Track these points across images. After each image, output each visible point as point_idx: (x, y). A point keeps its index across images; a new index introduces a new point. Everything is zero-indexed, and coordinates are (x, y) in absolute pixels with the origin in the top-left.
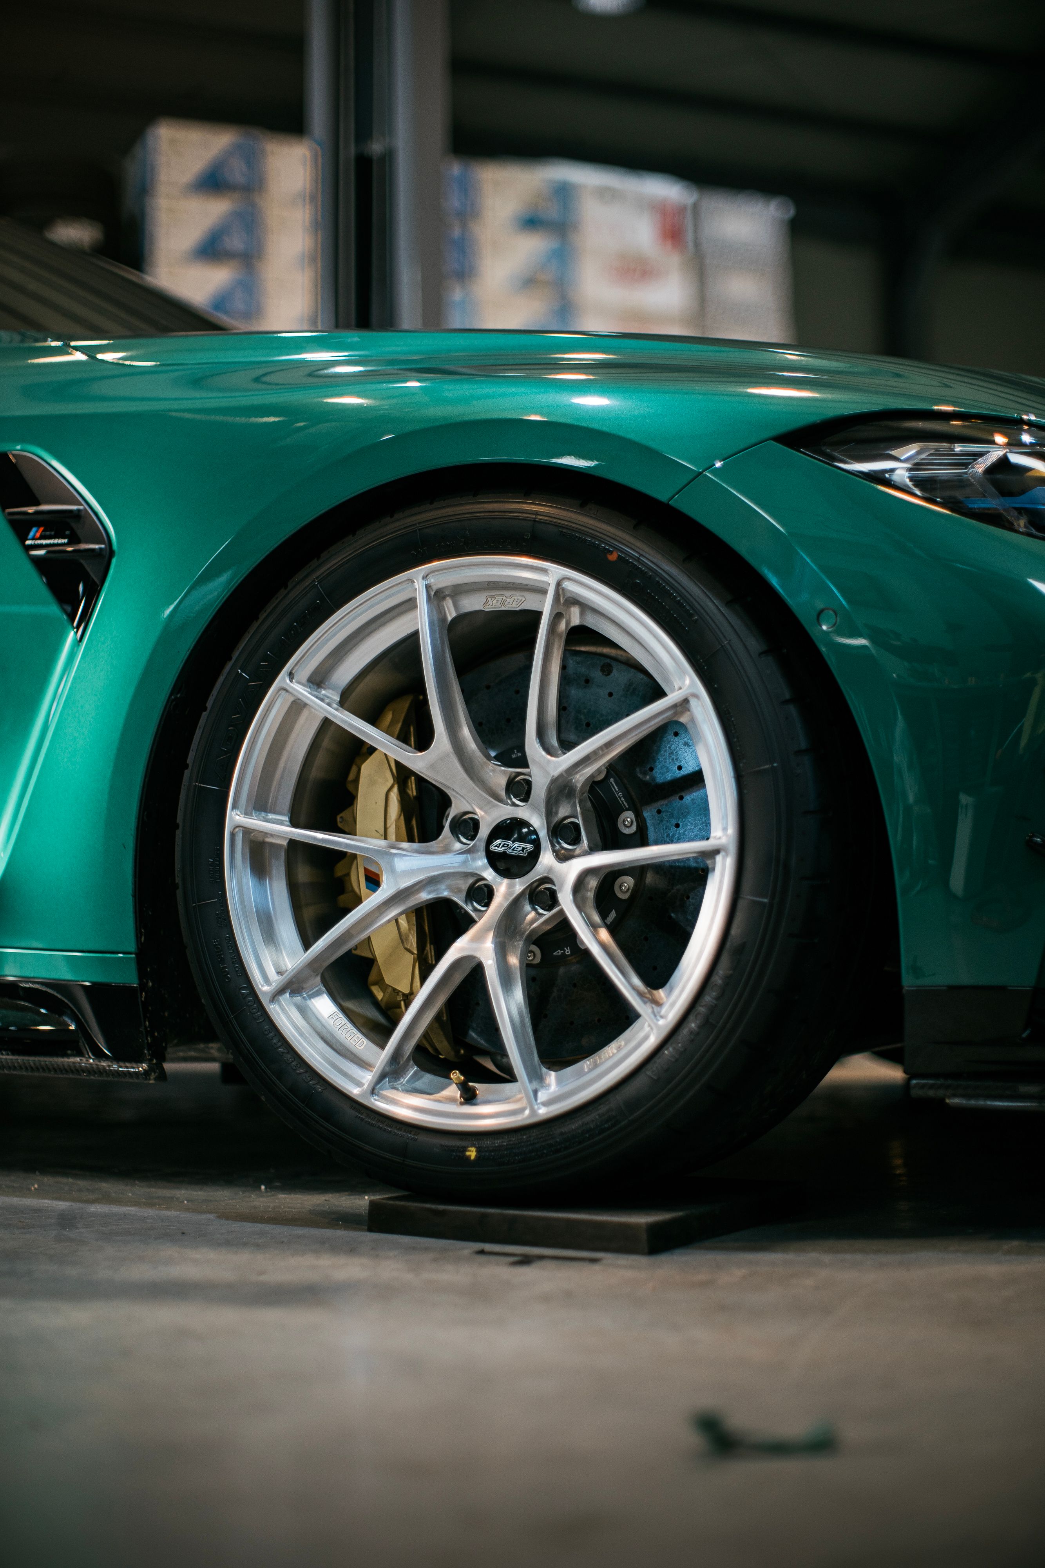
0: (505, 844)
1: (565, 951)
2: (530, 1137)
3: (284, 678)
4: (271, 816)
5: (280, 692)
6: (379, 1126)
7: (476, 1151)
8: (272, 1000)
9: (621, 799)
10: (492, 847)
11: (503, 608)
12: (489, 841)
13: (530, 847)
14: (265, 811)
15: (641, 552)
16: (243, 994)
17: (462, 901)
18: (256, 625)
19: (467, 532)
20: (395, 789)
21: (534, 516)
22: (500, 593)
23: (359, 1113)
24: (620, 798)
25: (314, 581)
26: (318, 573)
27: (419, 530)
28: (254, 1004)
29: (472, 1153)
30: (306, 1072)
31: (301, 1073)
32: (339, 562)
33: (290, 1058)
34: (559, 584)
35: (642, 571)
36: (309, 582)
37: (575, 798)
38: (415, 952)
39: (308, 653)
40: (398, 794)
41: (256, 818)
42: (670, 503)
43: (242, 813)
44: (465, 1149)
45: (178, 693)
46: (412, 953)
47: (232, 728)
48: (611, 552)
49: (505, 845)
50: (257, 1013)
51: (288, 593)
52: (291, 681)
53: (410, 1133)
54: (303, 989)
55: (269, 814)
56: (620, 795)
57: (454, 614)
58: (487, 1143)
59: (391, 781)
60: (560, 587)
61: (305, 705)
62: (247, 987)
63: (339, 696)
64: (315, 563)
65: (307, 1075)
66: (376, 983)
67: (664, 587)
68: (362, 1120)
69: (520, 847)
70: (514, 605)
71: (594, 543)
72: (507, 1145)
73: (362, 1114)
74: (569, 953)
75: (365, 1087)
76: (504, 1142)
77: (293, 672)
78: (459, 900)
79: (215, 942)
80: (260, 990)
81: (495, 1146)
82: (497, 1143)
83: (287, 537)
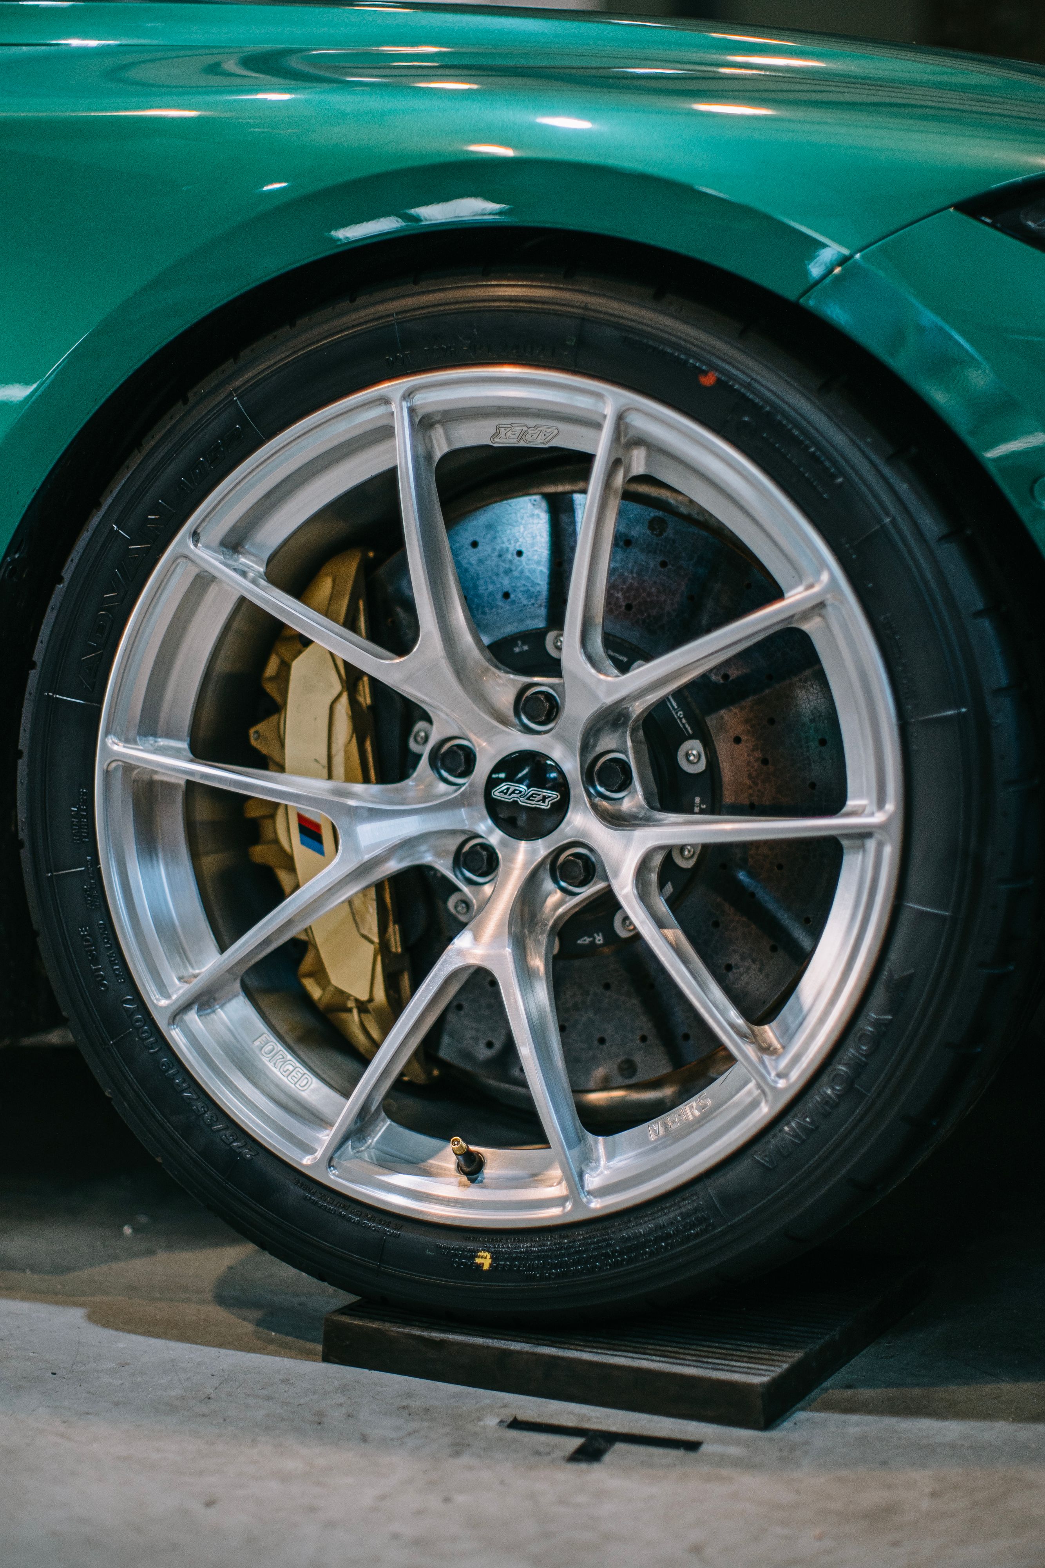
0: (515, 790)
1: (595, 938)
2: (574, 1241)
3: (183, 540)
4: (162, 742)
5: (179, 561)
6: (340, 1213)
7: (492, 1257)
8: (171, 1021)
9: (681, 721)
10: (496, 793)
11: (522, 444)
12: (491, 783)
13: (554, 796)
14: (154, 734)
15: (754, 375)
16: (127, 1010)
17: (447, 868)
18: (137, 458)
19: (475, 330)
20: (344, 699)
21: (581, 311)
22: (518, 422)
23: (309, 1192)
24: (680, 719)
25: (230, 394)
26: (237, 383)
27: (398, 323)
28: (144, 1026)
29: (485, 1260)
30: (227, 1128)
31: (219, 1130)
32: (269, 367)
33: (202, 1107)
34: (620, 418)
35: (755, 405)
36: (223, 396)
37: (627, 727)
38: (376, 940)
39: (223, 503)
40: (349, 707)
41: (141, 748)
42: (801, 301)
43: (120, 740)
44: (473, 1254)
45: (16, 553)
46: (371, 942)
47: (103, 613)
48: (705, 373)
49: (517, 792)
50: (149, 1038)
51: (189, 411)
52: (196, 546)
53: (388, 1226)
54: (215, 1000)
55: (159, 740)
56: (680, 714)
57: (446, 449)
58: (506, 1246)
59: (337, 687)
60: (621, 422)
61: (213, 578)
62: (133, 999)
63: (265, 566)
64: (229, 366)
65: (228, 1132)
66: (310, 975)
67: (790, 430)
68: (315, 1203)
69: (539, 795)
70: (539, 439)
71: (678, 358)
72: (539, 1251)
73: (313, 1194)
74: (602, 942)
75: (318, 1154)
76: (534, 1247)
77: (199, 531)
78: (444, 867)
79: (82, 931)
80: (155, 1006)
81: (522, 1252)
82: (523, 1247)
83: (188, 325)
